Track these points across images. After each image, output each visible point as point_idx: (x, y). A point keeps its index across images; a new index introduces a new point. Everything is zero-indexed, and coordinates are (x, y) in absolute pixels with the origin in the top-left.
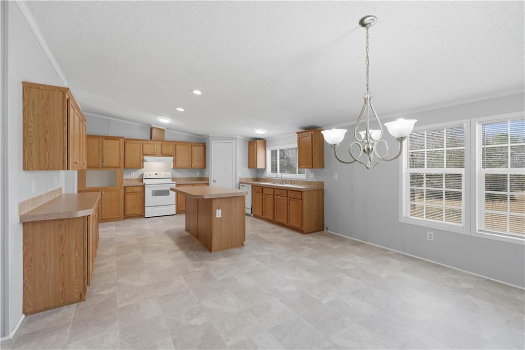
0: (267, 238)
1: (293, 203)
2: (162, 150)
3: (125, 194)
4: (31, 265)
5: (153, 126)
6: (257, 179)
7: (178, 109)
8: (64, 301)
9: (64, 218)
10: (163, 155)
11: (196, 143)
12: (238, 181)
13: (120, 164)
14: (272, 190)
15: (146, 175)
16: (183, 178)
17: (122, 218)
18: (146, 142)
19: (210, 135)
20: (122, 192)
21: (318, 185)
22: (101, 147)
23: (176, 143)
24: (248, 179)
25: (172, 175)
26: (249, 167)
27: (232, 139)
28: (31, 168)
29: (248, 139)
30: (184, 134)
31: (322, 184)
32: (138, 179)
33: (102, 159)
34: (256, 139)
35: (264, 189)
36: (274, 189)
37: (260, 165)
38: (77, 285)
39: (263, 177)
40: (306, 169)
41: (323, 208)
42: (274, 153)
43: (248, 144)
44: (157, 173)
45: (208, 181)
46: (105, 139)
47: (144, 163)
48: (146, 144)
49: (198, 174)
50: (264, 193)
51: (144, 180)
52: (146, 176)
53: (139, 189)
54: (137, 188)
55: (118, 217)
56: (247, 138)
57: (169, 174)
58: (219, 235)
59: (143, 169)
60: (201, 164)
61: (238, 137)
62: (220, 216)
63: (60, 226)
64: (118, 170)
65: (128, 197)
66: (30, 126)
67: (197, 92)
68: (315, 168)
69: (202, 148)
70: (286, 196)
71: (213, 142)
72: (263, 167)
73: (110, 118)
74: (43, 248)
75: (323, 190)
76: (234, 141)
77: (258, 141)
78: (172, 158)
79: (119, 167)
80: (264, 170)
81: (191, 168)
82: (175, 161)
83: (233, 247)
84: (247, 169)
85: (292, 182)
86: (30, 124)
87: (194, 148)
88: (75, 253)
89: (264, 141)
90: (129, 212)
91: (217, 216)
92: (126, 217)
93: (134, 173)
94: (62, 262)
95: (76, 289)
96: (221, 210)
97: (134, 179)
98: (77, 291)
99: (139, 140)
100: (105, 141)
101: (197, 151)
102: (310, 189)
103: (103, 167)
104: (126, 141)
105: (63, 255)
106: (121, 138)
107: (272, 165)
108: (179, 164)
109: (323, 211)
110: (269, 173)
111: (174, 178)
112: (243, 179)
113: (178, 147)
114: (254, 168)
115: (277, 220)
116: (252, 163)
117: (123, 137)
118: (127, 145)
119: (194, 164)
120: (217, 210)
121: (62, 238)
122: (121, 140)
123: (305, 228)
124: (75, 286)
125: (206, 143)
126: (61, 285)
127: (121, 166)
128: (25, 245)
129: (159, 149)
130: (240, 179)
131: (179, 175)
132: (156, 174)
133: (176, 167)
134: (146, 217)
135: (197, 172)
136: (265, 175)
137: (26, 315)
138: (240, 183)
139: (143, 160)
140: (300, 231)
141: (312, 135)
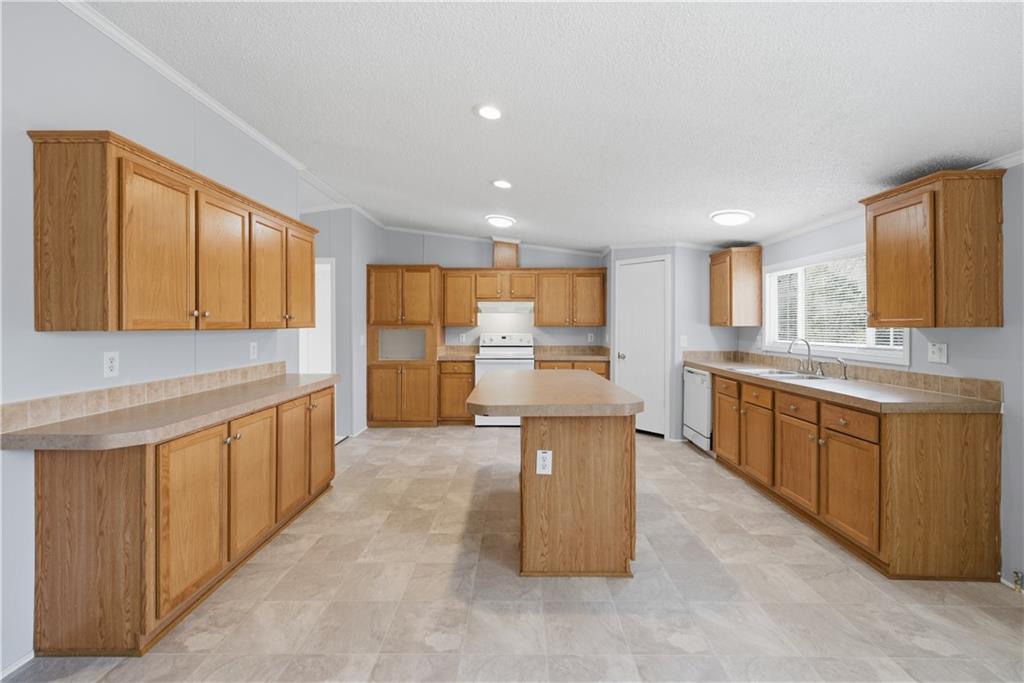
0: (726, 560)
1: (840, 453)
2: (511, 288)
3: (439, 378)
4: (48, 543)
5: (495, 239)
6: (736, 357)
7: (497, 184)
8: (104, 643)
9: (76, 448)
10: (514, 298)
11: (585, 269)
12: (679, 359)
13: (430, 317)
14: (769, 393)
15: (485, 340)
16: (559, 347)
17: (435, 422)
18: (483, 272)
19: (612, 248)
20: (434, 372)
21: (965, 392)
22: (400, 287)
23: (540, 272)
24: (709, 353)
25: (534, 339)
26: (712, 324)
27: (663, 250)
28: (48, 325)
29: (709, 249)
30: (561, 250)
31: (992, 390)
32: (470, 347)
33: (403, 307)
34: (728, 246)
35: (745, 388)
36: (775, 391)
37: (742, 317)
38: (128, 612)
39: (753, 351)
40: (907, 330)
41: (997, 490)
42: (787, 283)
43: (709, 260)
44: (504, 335)
45: (609, 354)
46: (408, 270)
47: (479, 314)
48: (481, 276)
49: (590, 339)
50: (744, 398)
51: (481, 349)
52: (484, 342)
53: (465, 368)
54: (460, 365)
55: (427, 419)
56: (706, 244)
57: (528, 339)
58: (546, 528)
59: (476, 329)
60: (596, 317)
61: (678, 244)
62: (548, 471)
63: (97, 464)
64: (428, 330)
65: (447, 382)
66: (45, 231)
67: (490, 113)
68: (947, 324)
69: (597, 279)
70: (814, 420)
71: (618, 263)
72: (752, 322)
73: (425, 233)
74: (69, 510)
75: (998, 416)
76: (668, 258)
77: (734, 249)
78: (531, 305)
79: (429, 324)
80: (756, 331)
81: (573, 325)
82: (537, 311)
83: (588, 572)
84: (707, 328)
85: (845, 371)
86: (46, 225)
87: (581, 279)
88: (125, 532)
89: (754, 250)
90: (447, 411)
91: (540, 471)
92: (443, 421)
93: (464, 335)
94: (99, 550)
95: (127, 621)
96: (550, 453)
97: (466, 347)
98: (128, 626)
99: (469, 269)
100: (406, 274)
101: (586, 288)
102: (924, 409)
103: (405, 324)
104: (445, 273)
105: (101, 533)
106: (433, 266)
107: (783, 317)
108: (546, 319)
109: (996, 504)
110: (771, 337)
111: (540, 347)
112: (694, 353)
113: (545, 281)
114: (722, 324)
115: (785, 491)
116: (718, 312)
117: (438, 266)
118: (450, 281)
119: (579, 315)
120: (539, 452)
121: (100, 492)
122: (432, 270)
123: (892, 552)
124: (124, 613)
125: (606, 269)
126: (98, 605)
127: (432, 322)
128: (39, 497)
129: (507, 286)
130: (686, 354)
131: (548, 340)
132: (504, 338)
133: (540, 324)
134: (477, 424)
135: (590, 335)
136: (758, 343)
137: (36, 656)
138: (686, 364)
139: (477, 310)
140: (872, 559)
141: (934, 196)
